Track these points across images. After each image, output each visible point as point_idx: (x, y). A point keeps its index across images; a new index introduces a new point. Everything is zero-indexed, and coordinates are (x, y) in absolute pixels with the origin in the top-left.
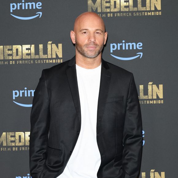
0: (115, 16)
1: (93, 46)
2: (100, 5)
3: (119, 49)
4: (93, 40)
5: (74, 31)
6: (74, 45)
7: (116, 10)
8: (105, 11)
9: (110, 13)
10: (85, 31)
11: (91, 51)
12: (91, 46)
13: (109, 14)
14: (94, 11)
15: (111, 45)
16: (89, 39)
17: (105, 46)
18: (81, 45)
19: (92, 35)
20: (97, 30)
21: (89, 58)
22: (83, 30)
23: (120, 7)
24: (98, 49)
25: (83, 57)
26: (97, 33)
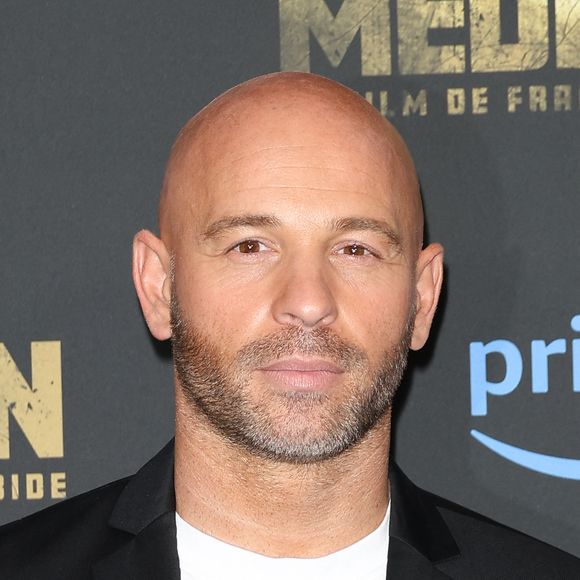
0: (511, 108)
1: (316, 358)
2: (385, 17)
3: (540, 384)
4: (310, 309)
5: (159, 237)
6: (164, 349)
7: (516, 59)
8: (424, 68)
9: (468, 79)
10: (247, 233)
11: (296, 398)
12: (297, 356)
13: (460, 92)
14: (336, 63)
15: (478, 352)
16: (282, 296)
17: (418, 360)
18: (215, 352)
19: (306, 265)
20: (350, 224)
21: (282, 458)
22: (235, 222)
23: (552, 33)
24: (358, 381)
25: (233, 452)
26: (349, 250)
